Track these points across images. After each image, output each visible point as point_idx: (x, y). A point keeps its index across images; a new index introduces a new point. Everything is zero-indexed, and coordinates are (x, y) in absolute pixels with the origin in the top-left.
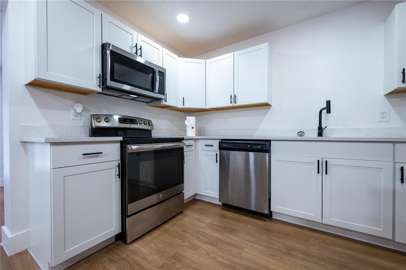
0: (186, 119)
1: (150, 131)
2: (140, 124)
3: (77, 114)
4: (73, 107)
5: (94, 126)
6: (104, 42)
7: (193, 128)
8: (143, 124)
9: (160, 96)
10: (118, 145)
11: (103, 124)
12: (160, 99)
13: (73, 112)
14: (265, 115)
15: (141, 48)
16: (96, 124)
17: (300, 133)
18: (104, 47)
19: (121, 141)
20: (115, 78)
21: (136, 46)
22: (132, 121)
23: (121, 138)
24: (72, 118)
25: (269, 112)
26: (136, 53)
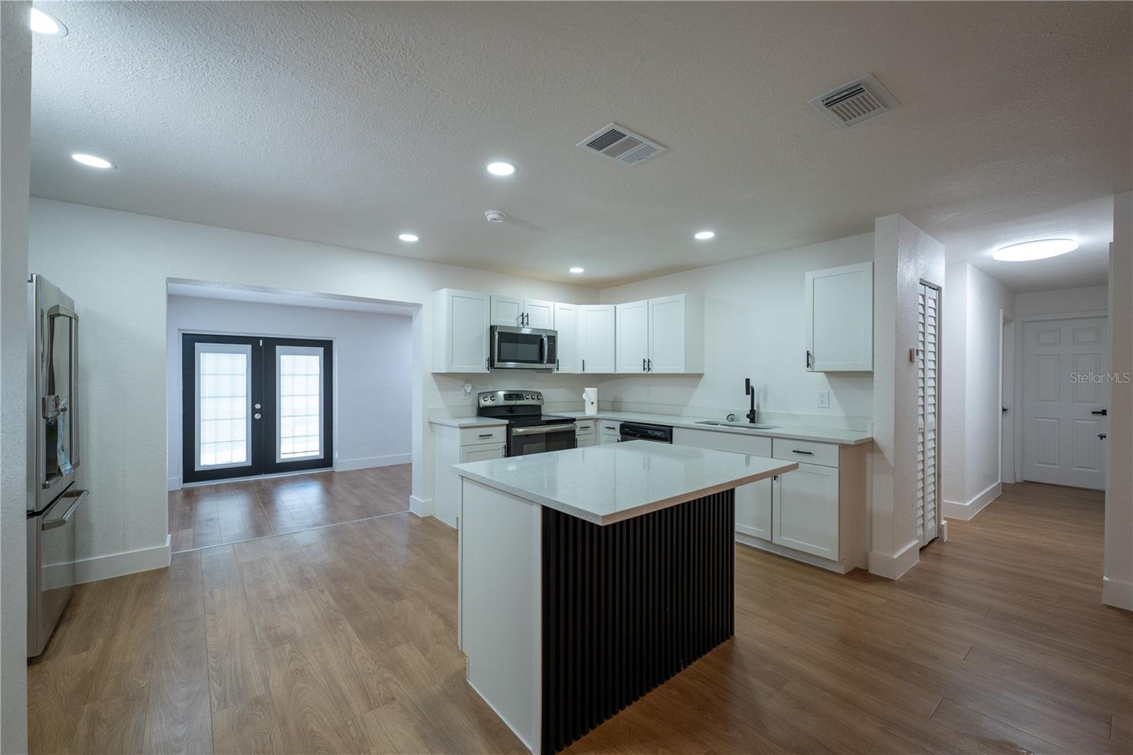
0: (584, 391)
1: (539, 407)
2: (527, 399)
3: (466, 394)
4: (464, 387)
5: (481, 405)
6: (492, 324)
7: (592, 403)
8: (531, 399)
9: (549, 366)
10: (505, 428)
11: (489, 403)
12: (550, 370)
13: (463, 391)
14: (697, 386)
15: (527, 316)
16: (483, 403)
17: (730, 417)
18: (492, 328)
19: (507, 425)
20: (502, 358)
21: (523, 315)
22: (518, 396)
23: (507, 422)
24: (463, 397)
25: (701, 383)
26: (523, 323)
